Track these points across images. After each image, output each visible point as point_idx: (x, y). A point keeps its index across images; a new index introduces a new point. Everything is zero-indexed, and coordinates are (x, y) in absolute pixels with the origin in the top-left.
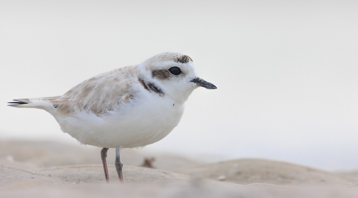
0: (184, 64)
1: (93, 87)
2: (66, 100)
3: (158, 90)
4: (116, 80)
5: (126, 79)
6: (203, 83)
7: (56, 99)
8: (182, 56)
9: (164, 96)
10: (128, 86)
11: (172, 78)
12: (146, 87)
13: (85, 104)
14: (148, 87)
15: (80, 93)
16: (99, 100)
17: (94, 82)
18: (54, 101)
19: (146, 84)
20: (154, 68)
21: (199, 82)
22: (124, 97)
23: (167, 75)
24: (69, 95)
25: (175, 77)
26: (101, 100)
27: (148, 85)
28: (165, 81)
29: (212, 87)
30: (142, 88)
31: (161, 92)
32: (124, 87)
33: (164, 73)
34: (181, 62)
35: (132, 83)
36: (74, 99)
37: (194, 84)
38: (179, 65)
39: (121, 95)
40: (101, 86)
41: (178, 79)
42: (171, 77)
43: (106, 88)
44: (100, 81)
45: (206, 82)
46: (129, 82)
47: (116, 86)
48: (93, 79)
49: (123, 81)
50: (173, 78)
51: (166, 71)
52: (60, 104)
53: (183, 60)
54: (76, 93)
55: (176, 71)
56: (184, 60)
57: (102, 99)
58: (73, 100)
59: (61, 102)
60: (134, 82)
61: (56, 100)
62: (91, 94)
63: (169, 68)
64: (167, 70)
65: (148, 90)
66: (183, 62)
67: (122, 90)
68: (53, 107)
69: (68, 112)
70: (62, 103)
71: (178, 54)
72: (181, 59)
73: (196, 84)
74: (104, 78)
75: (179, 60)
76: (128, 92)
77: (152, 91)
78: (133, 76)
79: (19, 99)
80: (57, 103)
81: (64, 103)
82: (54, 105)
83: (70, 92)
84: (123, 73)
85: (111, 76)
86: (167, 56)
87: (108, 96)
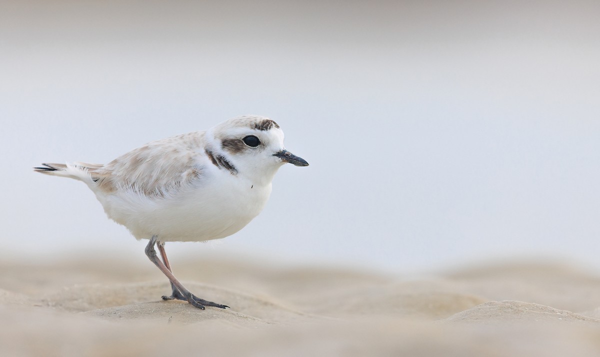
0: (263, 131)
1: (145, 158)
2: (109, 173)
3: (229, 166)
4: (175, 151)
5: (188, 152)
6: (290, 158)
7: (96, 169)
8: (262, 120)
9: (238, 175)
10: (190, 159)
11: (247, 151)
12: (214, 162)
13: (133, 181)
14: (217, 161)
15: (127, 165)
16: (151, 177)
17: (146, 152)
18: (94, 171)
19: (215, 157)
20: (224, 137)
21: (285, 157)
22: (185, 174)
23: (240, 147)
24: (113, 166)
25: (251, 150)
26: (154, 178)
27: (217, 158)
28: (238, 154)
29: (303, 163)
30: (209, 162)
31: (234, 168)
32: (186, 160)
33: (236, 144)
34: (259, 129)
35: (196, 156)
36: (119, 172)
37: (278, 159)
38: (256, 133)
39: (181, 172)
40: (156, 158)
41: (254, 152)
42: (246, 149)
43: (162, 162)
44: (154, 152)
45: (294, 156)
46: (192, 155)
47: (175, 159)
48: (146, 148)
49: (184, 154)
50: (249, 150)
51: (239, 141)
52: (102, 177)
53: (262, 126)
54: (123, 165)
55: (253, 142)
56: (265, 125)
57: (155, 175)
58: (118, 175)
59: (103, 174)
60: (200, 154)
61: (97, 171)
62: (142, 168)
63: (243, 138)
64: (241, 140)
65: (217, 165)
66: (262, 130)
67: (183, 165)
68: (92, 180)
69: (111, 190)
70: (104, 176)
71: (257, 119)
72: (260, 125)
73: (280, 159)
74: (160, 148)
75: (257, 127)
76: (190, 167)
77: (221, 167)
78: (198, 146)
79: (50, 164)
80: (98, 176)
81: (106, 176)
82: (93, 178)
83: (115, 162)
84: (185, 143)
85: (170, 146)
86: (243, 121)
87: (163, 172)
